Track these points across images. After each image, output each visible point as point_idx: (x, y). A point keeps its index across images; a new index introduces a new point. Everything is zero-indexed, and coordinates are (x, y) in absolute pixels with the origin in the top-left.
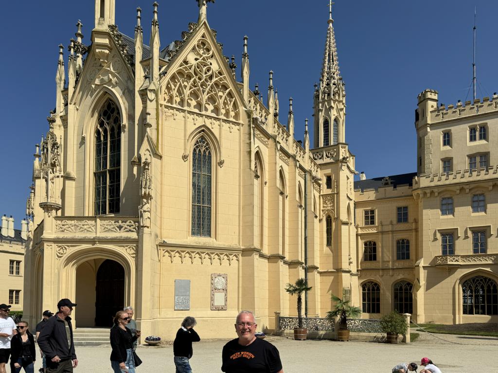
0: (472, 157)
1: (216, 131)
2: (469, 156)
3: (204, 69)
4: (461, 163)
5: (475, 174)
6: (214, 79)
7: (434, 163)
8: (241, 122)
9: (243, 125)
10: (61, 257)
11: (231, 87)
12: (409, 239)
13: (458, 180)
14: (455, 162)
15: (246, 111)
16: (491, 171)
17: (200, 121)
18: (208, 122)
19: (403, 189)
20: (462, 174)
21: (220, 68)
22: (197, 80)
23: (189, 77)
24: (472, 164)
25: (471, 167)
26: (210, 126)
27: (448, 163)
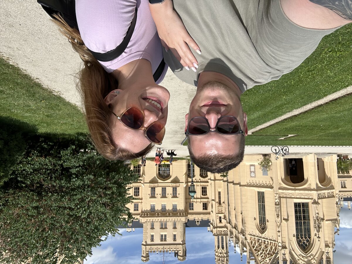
1: (258, 232)
2: (166, 228)
3: (263, 257)
4: (170, 226)
5: (165, 220)
6: (260, 253)
7: (180, 227)
8: (249, 236)
9: (248, 234)
10: (310, 184)
11: (253, 250)
13: (171, 218)
14: (172, 227)
15: (247, 240)
16: (160, 220)
17: (263, 235)
18: (261, 235)
19: (191, 217)
20: (169, 221)
21: (258, 258)
22: (265, 253)
23: (268, 254)
24: (166, 225)
25: (166, 223)
26: (260, 234)
27: (175, 227)
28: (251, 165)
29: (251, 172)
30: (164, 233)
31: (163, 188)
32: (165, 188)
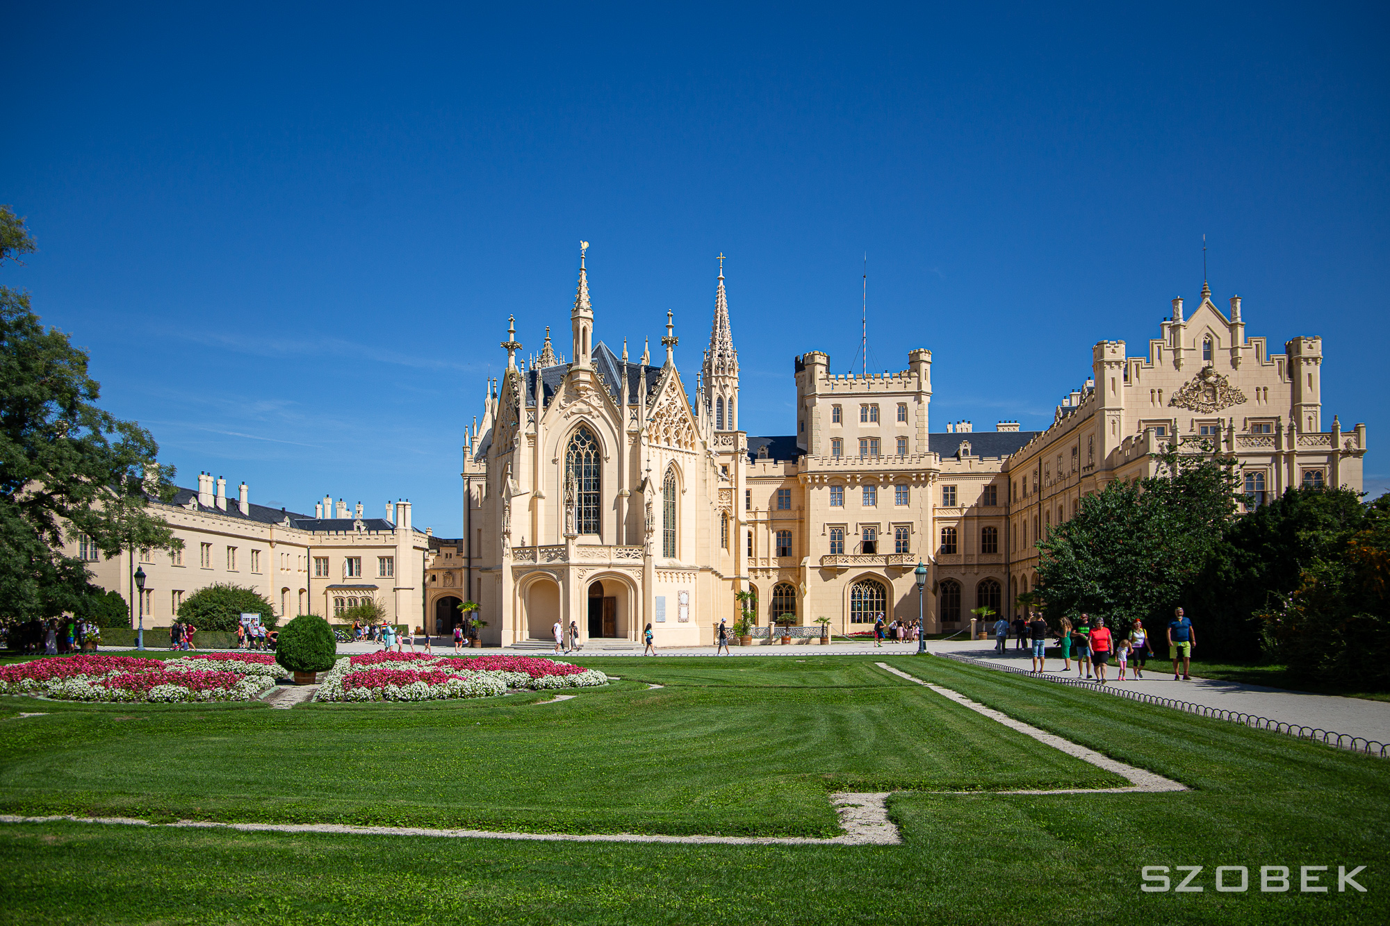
0: (863, 441)
1: (680, 463)
2: (860, 439)
4: (852, 447)
5: (866, 461)
6: (679, 415)
7: (822, 443)
8: (697, 452)
9: (698, 455)
11: (690, 421)
12: (792, 530)
13: (849, 467)
14: (845, 443)
15: (701, 441)
16: (882, 461)
17: (669, 455)
18: (675, 455)
20: (852, 461)
21: (682, 404)
23: (663, 415)
24: (863, 449)
25: (862, 452)
26: (679, 459)
27: (837, 443)
28: (685, 621)
29: (687, 604)
30: (869, 425)
31: (873, 551)
32: (865, 550)
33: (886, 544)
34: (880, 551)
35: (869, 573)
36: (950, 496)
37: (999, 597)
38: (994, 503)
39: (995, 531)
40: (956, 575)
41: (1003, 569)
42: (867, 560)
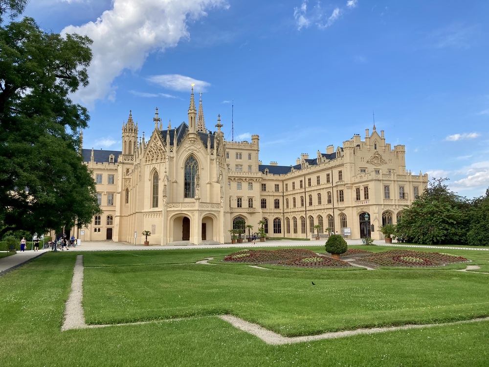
2: (236, 165)
5: (238, 173)
14: (231, 166)
16: (244, 173)
20: (234, 173)
25: (237, 170)
30: (239, 160)
31: (241, 206)
32: (238, 206)
33: (245, 204)
34: (243, 207)
35: (240, 215)
36: (264, 187)
37: (280, 224)
38: (278, 191)
39: (279, 201)
40: (266, 216)
41: (282, 214)
42: (239, 210)
